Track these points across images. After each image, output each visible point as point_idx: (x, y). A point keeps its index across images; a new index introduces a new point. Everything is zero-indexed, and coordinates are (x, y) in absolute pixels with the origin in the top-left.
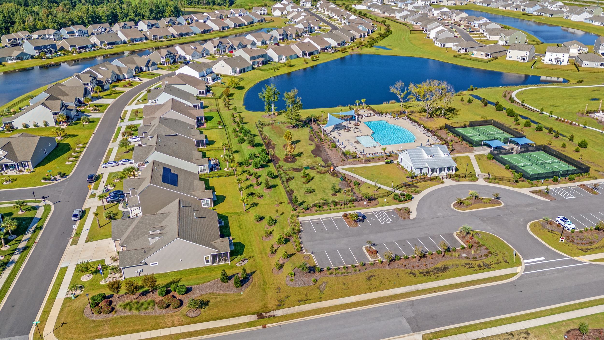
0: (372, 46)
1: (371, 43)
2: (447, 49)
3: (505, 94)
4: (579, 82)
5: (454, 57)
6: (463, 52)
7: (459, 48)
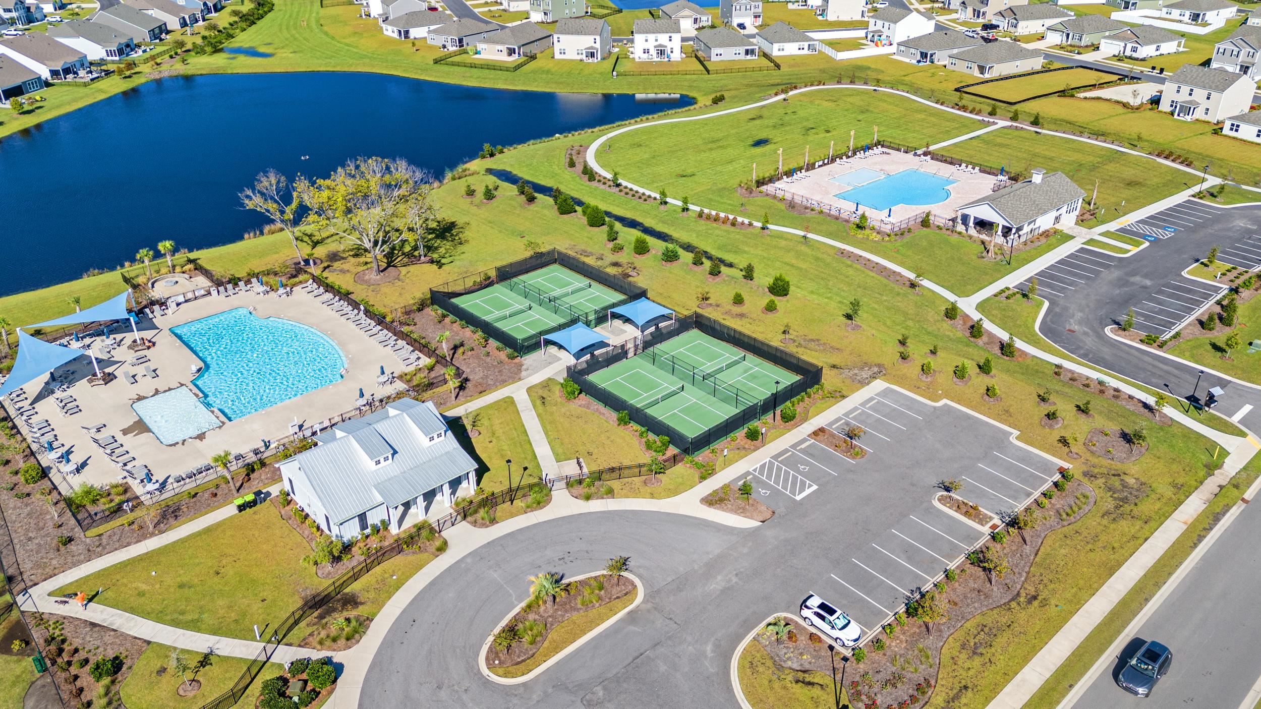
0: (217, 50)
1: (213, 41)
2: (414, 44)
3: (571, 159)
4: (717, 100)
5: (436, 62)
6: (454, 48)
7: (443, 38)
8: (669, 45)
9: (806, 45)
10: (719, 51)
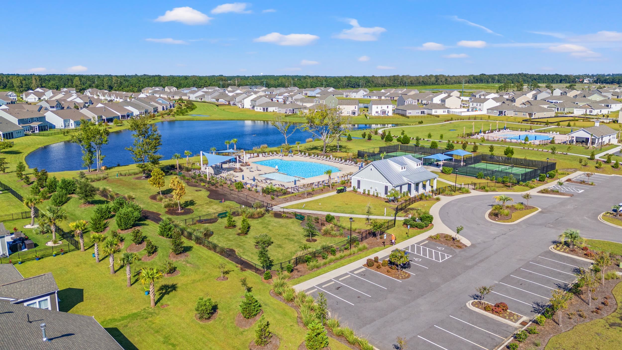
0: (184, 115)
1: (182, 112)
3: (375, 132)
5: (286, 116)
6: (291, 113)
7: (285, 109)
8: (387, 110)
9: (446, 110)
10: (410, 111)
